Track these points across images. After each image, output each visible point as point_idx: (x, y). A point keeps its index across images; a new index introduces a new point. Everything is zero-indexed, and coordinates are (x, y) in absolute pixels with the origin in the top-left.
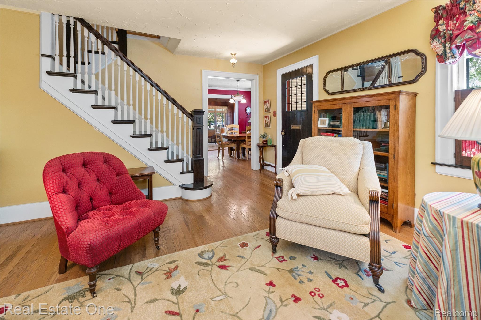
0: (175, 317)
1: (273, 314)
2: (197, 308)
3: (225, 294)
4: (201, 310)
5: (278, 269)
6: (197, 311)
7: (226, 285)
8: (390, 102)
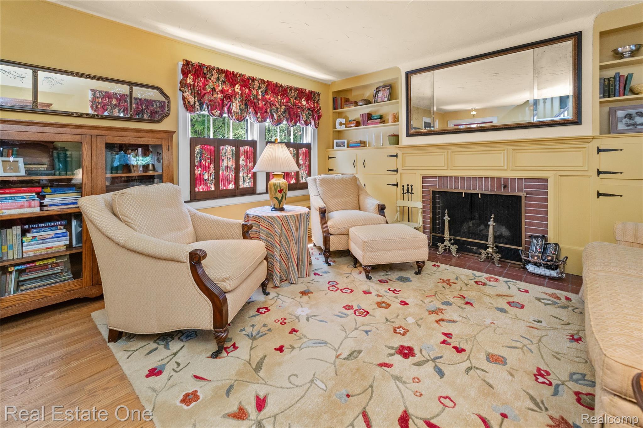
0: (369, 413)
1: (316, 341)
2: (346, 398)
3: (312, 381)
4: (345, 393)
5: (251, 349)
6: (348, 396)
7: (297, 386)
8: (163, 141)
